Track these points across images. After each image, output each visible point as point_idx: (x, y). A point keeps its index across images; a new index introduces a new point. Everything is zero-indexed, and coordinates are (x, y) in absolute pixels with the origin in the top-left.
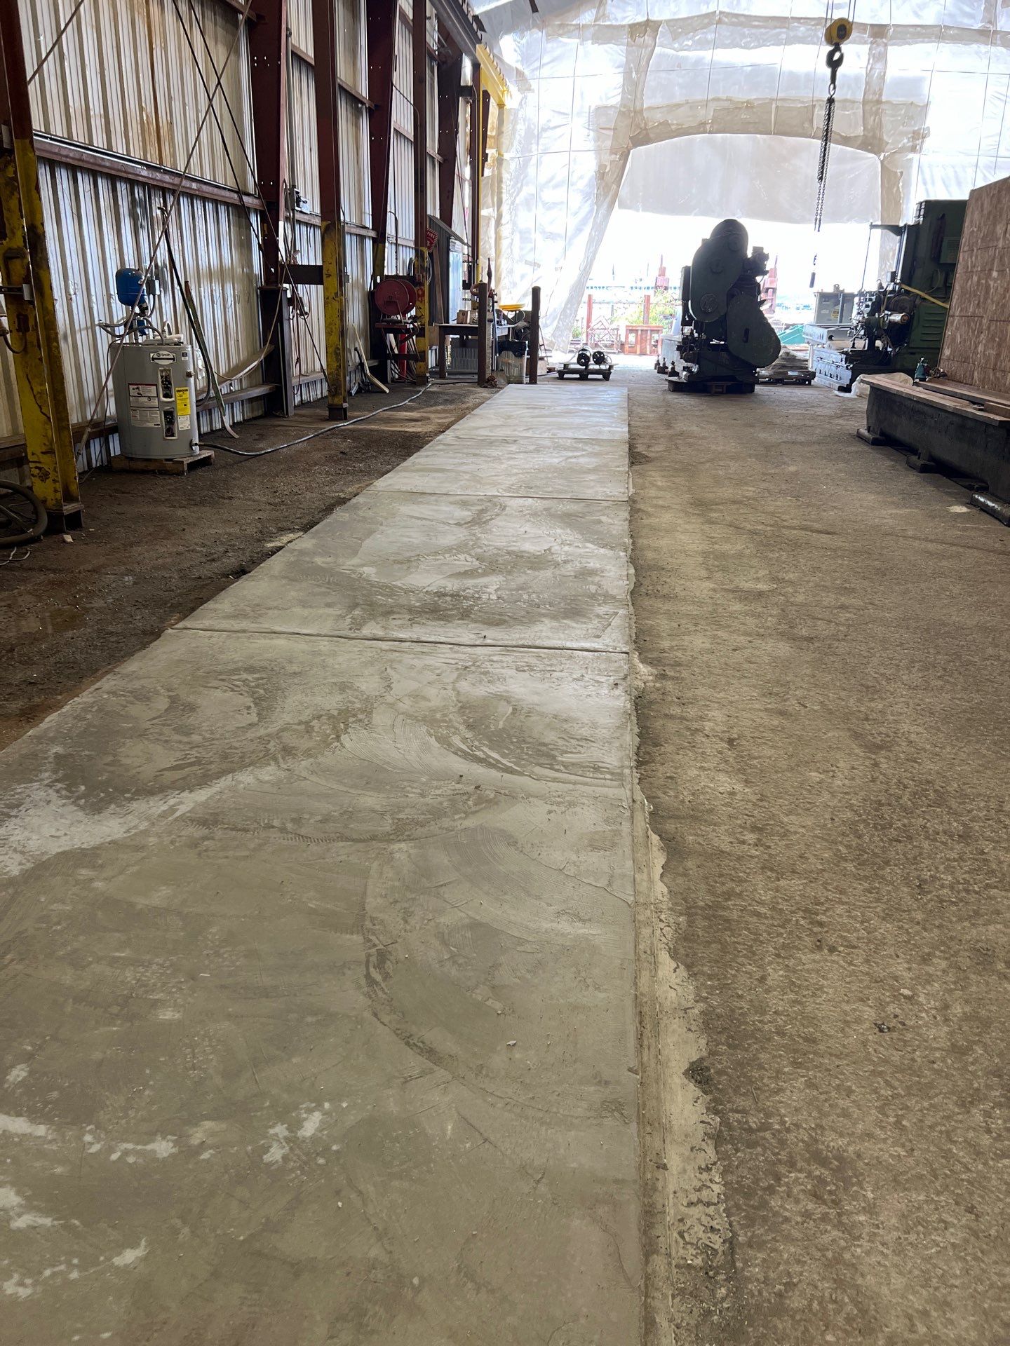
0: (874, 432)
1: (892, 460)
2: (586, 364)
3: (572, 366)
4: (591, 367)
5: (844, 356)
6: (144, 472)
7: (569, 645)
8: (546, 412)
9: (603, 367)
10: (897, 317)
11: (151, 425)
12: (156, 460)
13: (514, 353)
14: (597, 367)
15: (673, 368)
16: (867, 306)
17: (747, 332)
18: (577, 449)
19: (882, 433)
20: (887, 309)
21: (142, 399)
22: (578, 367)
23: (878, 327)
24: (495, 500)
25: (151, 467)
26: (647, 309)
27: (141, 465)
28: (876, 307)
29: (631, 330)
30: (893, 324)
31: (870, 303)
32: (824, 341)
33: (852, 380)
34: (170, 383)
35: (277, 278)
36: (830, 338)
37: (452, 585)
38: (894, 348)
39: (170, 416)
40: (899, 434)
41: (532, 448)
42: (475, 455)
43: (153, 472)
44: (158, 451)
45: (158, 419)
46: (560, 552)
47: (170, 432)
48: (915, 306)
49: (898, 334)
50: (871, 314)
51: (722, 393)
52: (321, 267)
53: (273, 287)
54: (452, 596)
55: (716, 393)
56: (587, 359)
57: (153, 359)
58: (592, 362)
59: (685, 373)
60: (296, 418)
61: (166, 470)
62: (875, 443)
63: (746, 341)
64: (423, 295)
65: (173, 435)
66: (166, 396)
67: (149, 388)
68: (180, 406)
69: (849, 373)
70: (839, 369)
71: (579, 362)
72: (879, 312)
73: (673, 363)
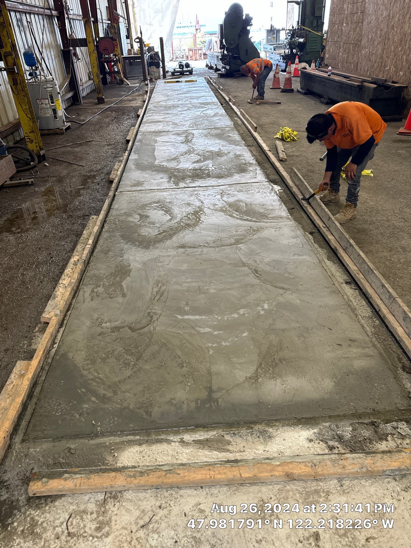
0: (304, 89)
1: (314, 101)
2: (183, 68)
3: (176, 70)
4: (184, 69)
5: (282, 58)
6: (48, 135)
7: (249, 181)
8: (180, 92)
9: (189, 69)
10: (301, 40)
11: (48, 115)
12: (52, 129)
13: (156, 66)
14: (186, 69)
15: (216, 67)
16: (289, 36)
17: (247, 50)
18: (202, 107)
19: (307, 90)
20: (297, 37)
21: (43, 105)
22: (180, 70)
23: (294, 45)
24: (188, 132)
25: (51, 132)
26: (195, 40)
27: (46, 132)
28: (293, 36)
29: (190, 50)
30: (300, 43)
31: (290, 34)
32: (272, 51)
33: (286, 67)
34: (53, 98)
35: (68, 45)
36: (274, 50)
37: (197, 166)
38: (301, 52)
39: (55, 111)
40: (315, 90)
41: (186, 108)
42: (167, 114)
43: (52, 134)
44: (53, 125)
45: (50, 113)
46: (225, 149)
47: (56, 117)
48: (307, 35)
49: (301, 47)
50: (291, 39)
51: (239, 77)
52: (86, 39)
53: (67, 49)
54: (199, 170)
55: (237, 77)
56: (183, 66)
57: (45, 88)
58: (185, 67)
59: (223, 69)
60: (85, 105)
61: (57, 133)
62: (305, 94)
63: (247, 55)
64: (117, 45)
65: (57, 119)
66: (52, 103)
67: (45, 100)
68: (58, 106)
69: (284, 64)
70: (280, 63)
71: (180, 68)
72: (294, 38)
73: (216, 65)
